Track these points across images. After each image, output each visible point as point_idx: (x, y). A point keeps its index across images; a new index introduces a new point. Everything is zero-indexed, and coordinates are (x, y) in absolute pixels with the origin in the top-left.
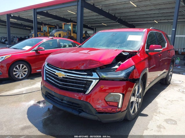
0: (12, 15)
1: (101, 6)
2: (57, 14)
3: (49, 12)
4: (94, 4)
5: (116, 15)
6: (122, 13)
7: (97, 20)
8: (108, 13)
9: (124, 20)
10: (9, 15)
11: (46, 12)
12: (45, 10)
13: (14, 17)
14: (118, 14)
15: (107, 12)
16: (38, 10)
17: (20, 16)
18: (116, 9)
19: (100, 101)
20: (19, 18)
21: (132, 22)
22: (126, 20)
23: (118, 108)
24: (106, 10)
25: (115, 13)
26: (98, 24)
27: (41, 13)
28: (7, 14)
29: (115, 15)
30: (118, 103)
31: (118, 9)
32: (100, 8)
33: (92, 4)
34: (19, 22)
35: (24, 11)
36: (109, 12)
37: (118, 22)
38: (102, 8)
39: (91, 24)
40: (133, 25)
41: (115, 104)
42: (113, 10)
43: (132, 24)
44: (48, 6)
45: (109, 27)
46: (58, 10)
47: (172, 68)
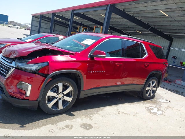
0: (56, 14)
1: (132, 12)
2: (93, 17)
3: (85, 14)
4: (124, 10)
5: (150, 24)
6: (156, 22)
7: (131, 26)
8: (141, 21)
9: (159, 30)
10: (54, 14)
11: (83, 14)
12: (81, 12)
13: (58, 16)
14: (152, 22)
15: (140, 19)
16: (76, 11)
17: (63, 16)
18: (148, 17)
19: (12, 87)
20: (62, 17)
21: (170, 32)
22: (162, 31)
23: (25, 96)
24: (138, 17)
25: (149, 21)
26: (132, 30)
27: (78, 15)
28: (53, 13)
29: (148, 23)
30: (26, 92)
31: (150, 17)
32: (132, 15)
33: (122, 10)
34: (64, 21)
35: (65, 11)
36: (141, 19)
37: (151, 31)
38: (133, 15)
39: (127, 30)
40: (170, 36)
42: (146, 17)
43: (170, 35)
44: (83, 9)
45: (144, 35)
46: (93, 13)
47: (155, 83)
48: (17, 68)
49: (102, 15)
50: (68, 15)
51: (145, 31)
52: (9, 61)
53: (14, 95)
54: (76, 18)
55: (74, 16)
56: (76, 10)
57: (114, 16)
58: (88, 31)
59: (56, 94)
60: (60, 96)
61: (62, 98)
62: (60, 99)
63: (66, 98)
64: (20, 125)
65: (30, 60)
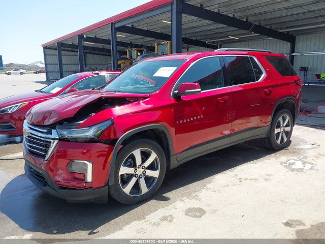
0: (85, 37)
1: (217, 6)
2: (150, 28)
3: (135, 25)
4: (201, 5)
5: (250, 20)
6: (260, 14)
7: (217, 31)
8: (233, 18)
9: (268, 27)
10: (80, 36)
11: (130, 26)
12: (128, 23)
13: (88, 39)
14: (253, 16)
15: (231, 15)
16: (118, 24)
17: (98, 36)
18: (246, 9)
19: (60, 172)
20: (95, 40)
21: (287, 28)
22: (273, 27)
23: (86, 183)
24: (227, 13)
25: (248, 16)
26: (221, 37)
27: (123, 29)
28: (78, 35)
29: (247, 20)
30: (85, 175)
31: (250, 8)
32: (216, 11)
33: (199, 5)
34: (100, 45)
35: (99, 28)
36: (234, 15)
37: (256, 32)
38: (219, 10)
39: (211, 39)
40: (290, 33)
41: (81, 177)
42: (241, 10)
43: (288, 32)
44: (131, 17)
45: (242, 41)
46: (148, 21)
47: (288, 118)
48: (62, 140)
49: (165, 21)
50: (106, 34)
51: (244, 34)
52: (45, 131)
53: (67, 184)
54: (121, 36)
55: (118, 33)
56: (118, 22)
57: (186, 18)
58: (147, 54)
59: (133, 169)
60: (140, 171)
61: (144, 173)
62: (141, 176)
63: (150, 173)
64: (88, 232)
65: (82, 122)
